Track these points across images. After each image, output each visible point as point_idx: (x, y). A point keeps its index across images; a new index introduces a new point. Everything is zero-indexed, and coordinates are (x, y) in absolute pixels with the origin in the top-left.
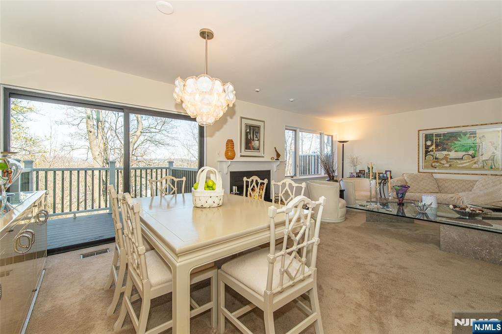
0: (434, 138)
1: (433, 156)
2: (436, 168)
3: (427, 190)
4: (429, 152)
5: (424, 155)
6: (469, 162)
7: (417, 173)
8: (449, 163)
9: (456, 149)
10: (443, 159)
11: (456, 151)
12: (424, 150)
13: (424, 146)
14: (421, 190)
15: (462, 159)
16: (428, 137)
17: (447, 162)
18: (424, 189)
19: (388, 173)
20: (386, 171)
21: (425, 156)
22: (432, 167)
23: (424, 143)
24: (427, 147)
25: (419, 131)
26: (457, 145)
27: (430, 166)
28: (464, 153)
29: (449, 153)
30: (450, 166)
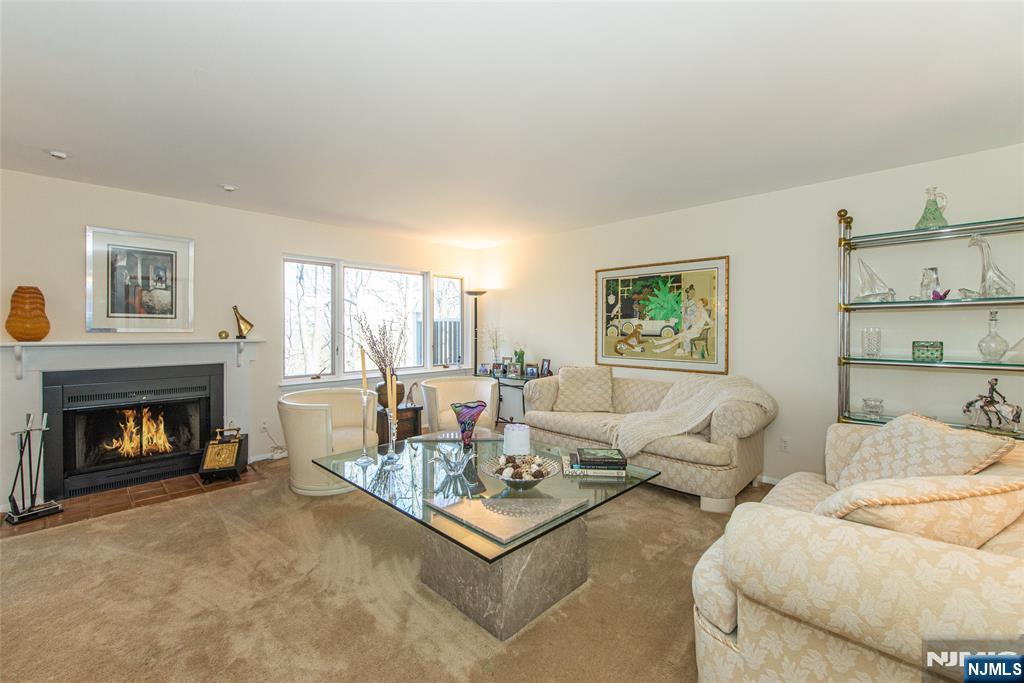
0: (620, 289)
1: (617, 328)
2: (622, 354)
3: (589, 406)
4: (612, 319)
5: (605, 325)
6: (670, 343)
7: (593, 365)
8: (642, 345)
9: (651, 314)
10: (632, 335)
11: (651, 319)
12: (605, 314)
13: (605, 305)
14: (578, 406)
15: (660, 336)
16: (611, 286)
17: (640, 342)
18: (584, 402)
19: (546, 364)
20: (544, 360)
21: (607, 328)
22: (616, 351)
23: (605, 300)
24: (610, 308)
25: (597, 272)
26: (653, 306)
27: (613, 350)
28: (664, 323)
29: (641, 322)
30: (643, 350)
